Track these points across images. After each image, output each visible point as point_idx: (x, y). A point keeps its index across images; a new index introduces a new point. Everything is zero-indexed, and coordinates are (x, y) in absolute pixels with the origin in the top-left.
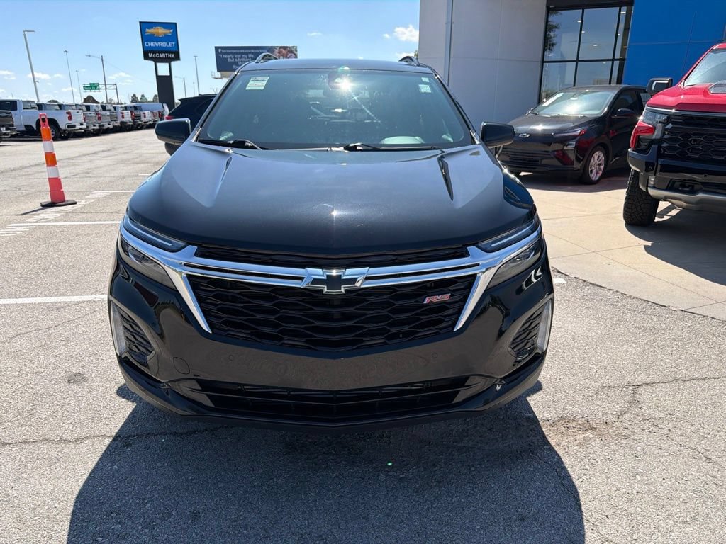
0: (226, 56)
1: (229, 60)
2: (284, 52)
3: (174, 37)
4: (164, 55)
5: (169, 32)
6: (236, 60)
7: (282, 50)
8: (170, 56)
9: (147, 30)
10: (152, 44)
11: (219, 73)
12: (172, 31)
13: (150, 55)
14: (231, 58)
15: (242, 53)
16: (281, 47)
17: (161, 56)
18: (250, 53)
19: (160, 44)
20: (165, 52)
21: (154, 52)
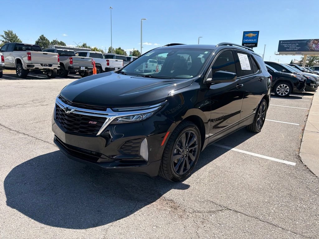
0: (284, 45)
1: (285, 46)
2: (316, 42)
3: (257, 37)
4: (250, 45)
5: (254, 35)
6: (289, 46)
7: (315, 41)
8: (253, 45)
9: (246, 35)
10: (247, 40)
11: (279, 53)
12: (256, 34)
13: (245, 45)
14: (286, 45)
15: (293, 43)
16: (315, 40)
17: (249, 45)
18: (296, 43)
19: (250, 40)
20: (251, 44)
21: (246, 44)
